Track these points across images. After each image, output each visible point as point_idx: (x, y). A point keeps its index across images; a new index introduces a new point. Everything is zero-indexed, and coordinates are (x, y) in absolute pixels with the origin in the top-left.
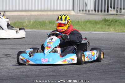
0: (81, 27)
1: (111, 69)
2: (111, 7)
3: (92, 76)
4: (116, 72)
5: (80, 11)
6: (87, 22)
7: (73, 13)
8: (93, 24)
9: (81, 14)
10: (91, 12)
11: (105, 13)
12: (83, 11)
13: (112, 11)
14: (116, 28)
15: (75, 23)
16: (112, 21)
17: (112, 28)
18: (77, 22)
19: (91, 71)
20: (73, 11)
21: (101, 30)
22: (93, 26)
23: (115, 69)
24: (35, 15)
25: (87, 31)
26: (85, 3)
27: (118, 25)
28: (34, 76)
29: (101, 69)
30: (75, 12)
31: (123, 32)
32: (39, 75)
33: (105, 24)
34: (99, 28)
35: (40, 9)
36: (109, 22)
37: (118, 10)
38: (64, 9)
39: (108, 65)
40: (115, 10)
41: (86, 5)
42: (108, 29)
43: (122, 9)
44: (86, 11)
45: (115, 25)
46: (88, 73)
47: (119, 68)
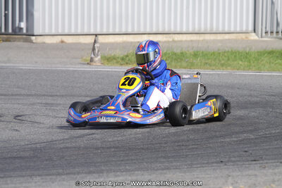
5: (266, 33)
7: (253, 37)
9: (270, 39)
12: (272, 32)
20: (254, 34)
35: (191, 30)
38: (238, 30)
44: (277, 32)
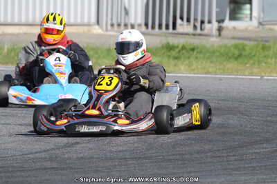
1: (180, 154)
2: (182, 18)
3: (139, 170)
4: (193, 160)
5: (112, 25)
7: (97, 30)
11: (167, 31)
12: (119, 25)
13: (183, 27)
14: (192, 64)
15: (102, 52)
16: (183, 49)
17: (183, 64)
19: (136, 158)
20: (97, 27)
24: (13, 35)
26: (125, 9)
27: (197, 58)
28: (11, 170)
29: (159, 154)
30: (101, 28)
31: (206, 73)
32: (22, 167)
33: (169, 57)
35: (23, 21)
36: (177, 50)
37: (196, 24)
38: (79, 21)
39: (174, 147)
40: (190, 25)
41: (127, 12)
42: (175, 65)
43: (206, 21)
44: (126, 25)
45: (189, 58)
46: (131, 162)
47: (198, 152)
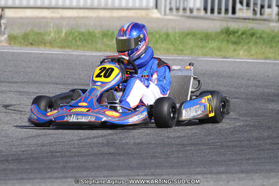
0: (174, 45)
1: (238, 141)
2: (241, 3)
3: (197, 156)
4: (251, 147)
5: (171, 9)
6: (188, 34)
7: (155, 14)
8: (201, 39)
9: (175, 18)
10: (195, 13)
11: (226, 16)
12: (178, 9)
13: (243, 12)
14: (251, 50)
15: (160, 36)
16: (243, 34)
17: (241, 49)
18: (165, 34)
19: (194, 144)
20: (155, 11)
21: (218, 53)
22: (201, 45)
23: (249, 141)
25: (185, 55)
27: (256, 43)
28: (68, 154)
29: (217, 140)
30: (160, 12)
31: (266, 59)
32: (79, 152)
33: (228, 41)
34: (212, 49)
35: (82, 4)
37: (256, 9)
38: (137, 5)
39: (232, 133)
40: (249, 9)
42: (234, 50)
43: (266, 6)
44: (184, 9)
45: (248, 43)
46: (189, 148)
47: (257, 139)
